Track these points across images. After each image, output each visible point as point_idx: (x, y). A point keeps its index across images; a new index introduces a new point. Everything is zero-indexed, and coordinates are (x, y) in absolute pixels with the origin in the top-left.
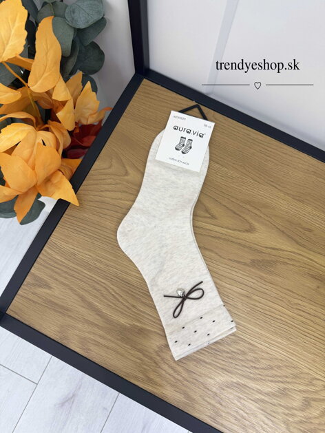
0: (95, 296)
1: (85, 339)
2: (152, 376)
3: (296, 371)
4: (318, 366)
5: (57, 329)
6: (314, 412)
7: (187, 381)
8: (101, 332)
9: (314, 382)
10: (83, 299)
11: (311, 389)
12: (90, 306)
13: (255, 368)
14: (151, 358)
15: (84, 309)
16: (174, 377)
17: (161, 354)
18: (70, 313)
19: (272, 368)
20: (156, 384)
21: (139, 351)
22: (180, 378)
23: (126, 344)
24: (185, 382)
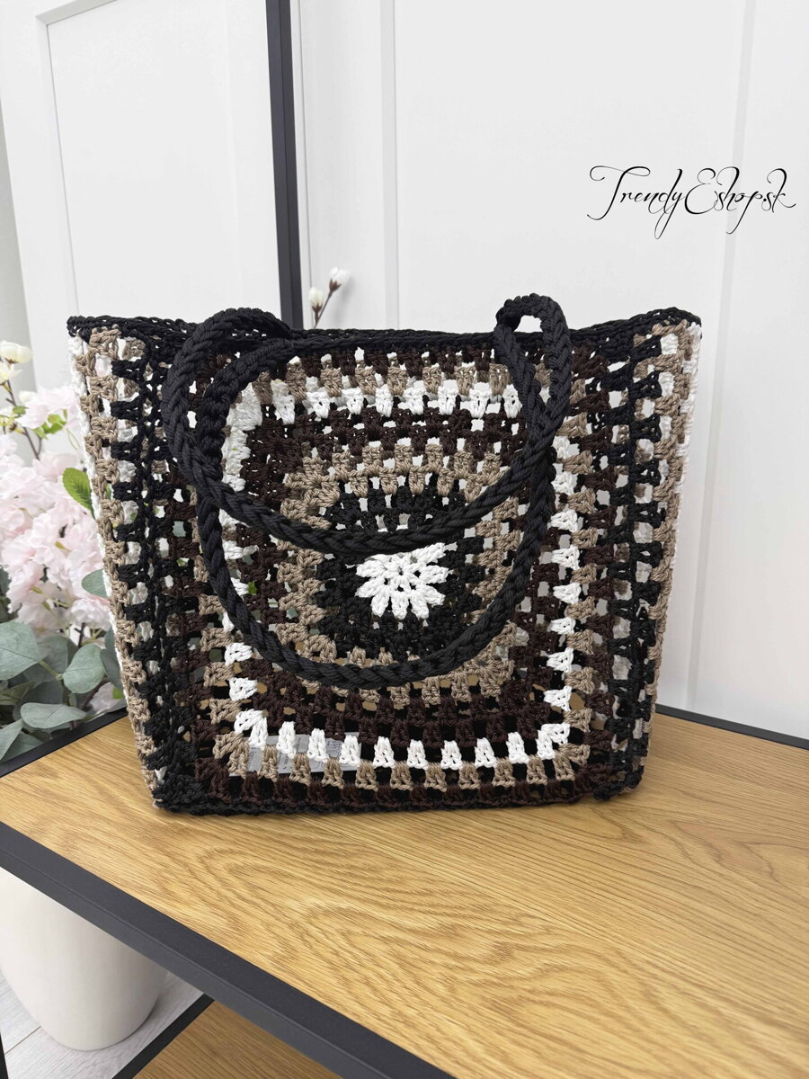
0: (125, 790)
1: (75, 835)
2: (175, 888)
3: (482, 901)
4: (533, 896)
5: (35, 821)
6: (520, 968)
7: (244, 899)
8: (108, 828)
9: (523, 920)
10: (102, 791)
11: (516, 929)
12: (111, 800)
13: (394, 891)
14: (186, 865)
15: (97, 802)
16: (219, 894)
17: (206, 861)
18: (69, 805)
19: (430, 893)
20: (178, 900)
21: (168, 855)
22: (230, 894)
23: (148, 845)
24: (238, 902)
